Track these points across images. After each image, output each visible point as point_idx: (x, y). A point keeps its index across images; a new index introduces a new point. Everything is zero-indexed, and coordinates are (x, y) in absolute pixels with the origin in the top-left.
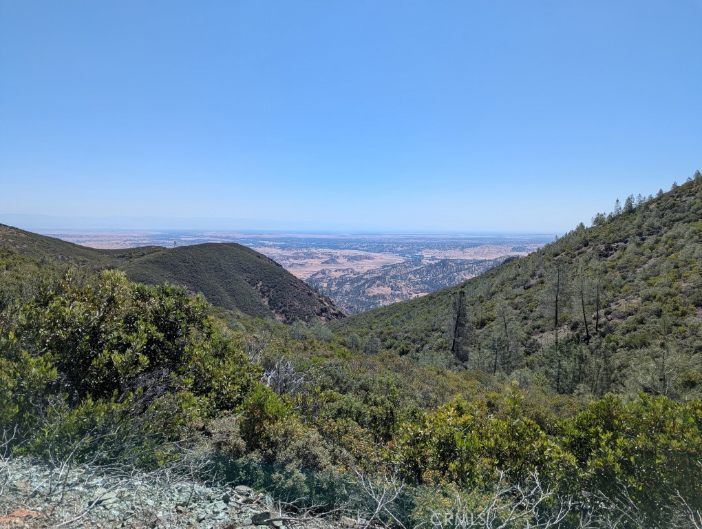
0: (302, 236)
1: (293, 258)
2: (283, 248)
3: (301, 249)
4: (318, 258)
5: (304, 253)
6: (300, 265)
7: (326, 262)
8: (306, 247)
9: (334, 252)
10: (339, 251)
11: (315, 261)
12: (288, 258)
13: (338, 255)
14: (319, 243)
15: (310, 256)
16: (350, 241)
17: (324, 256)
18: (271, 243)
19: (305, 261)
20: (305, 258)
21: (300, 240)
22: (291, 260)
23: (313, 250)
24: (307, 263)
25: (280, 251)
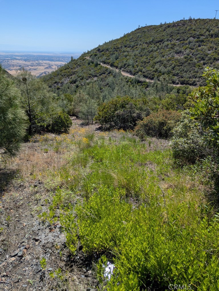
0: (35, 54)
1: (30, 65)
2: (25, 60)
3: (34, 61)
4: (43, 66)
5: (36, 63)
6: (34, 69)
7: (47, 68)
8: (37, 60)
9: (50, 62)
10: (53, 62)
11: (42, 67)
12: (28, 66)
13: (53, 64)
14: (44, 58)
15: (39, 65)
16: (59, 57)
17: (46, 65)
18: (19, 58)
19: (37, 67)
20: (37, 66)
21: (34, 56)
22: (29, 67)
23: (41, 62)
24: (37, 68)
25: (24, 62)
